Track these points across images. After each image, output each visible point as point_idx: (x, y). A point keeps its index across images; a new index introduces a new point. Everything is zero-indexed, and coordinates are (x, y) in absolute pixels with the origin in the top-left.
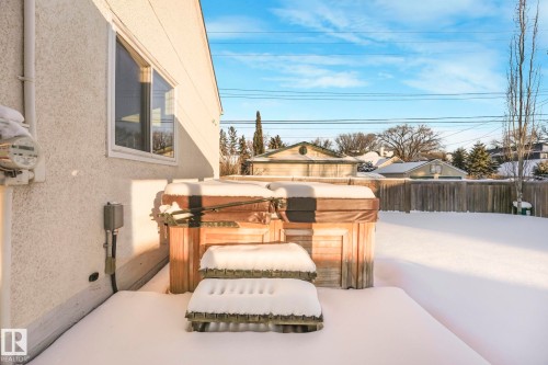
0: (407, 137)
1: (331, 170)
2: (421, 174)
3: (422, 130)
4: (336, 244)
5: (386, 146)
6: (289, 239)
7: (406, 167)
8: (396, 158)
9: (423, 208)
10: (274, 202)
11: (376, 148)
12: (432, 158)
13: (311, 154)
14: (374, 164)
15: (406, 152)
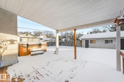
0: (48, 33)
1: (34, 40)
2: (51, 40)
3: (51, 32)
4: (43, 48)
5: (45, 34)
6: (39, 48)
7: (48, 39)
8: (47, 37)
9: (51, 46)
10: (37, 44)
11: (42, 35)
12: (53, 37)
13: (29, 36)
14: (42, 38)
15: (49, 36)
